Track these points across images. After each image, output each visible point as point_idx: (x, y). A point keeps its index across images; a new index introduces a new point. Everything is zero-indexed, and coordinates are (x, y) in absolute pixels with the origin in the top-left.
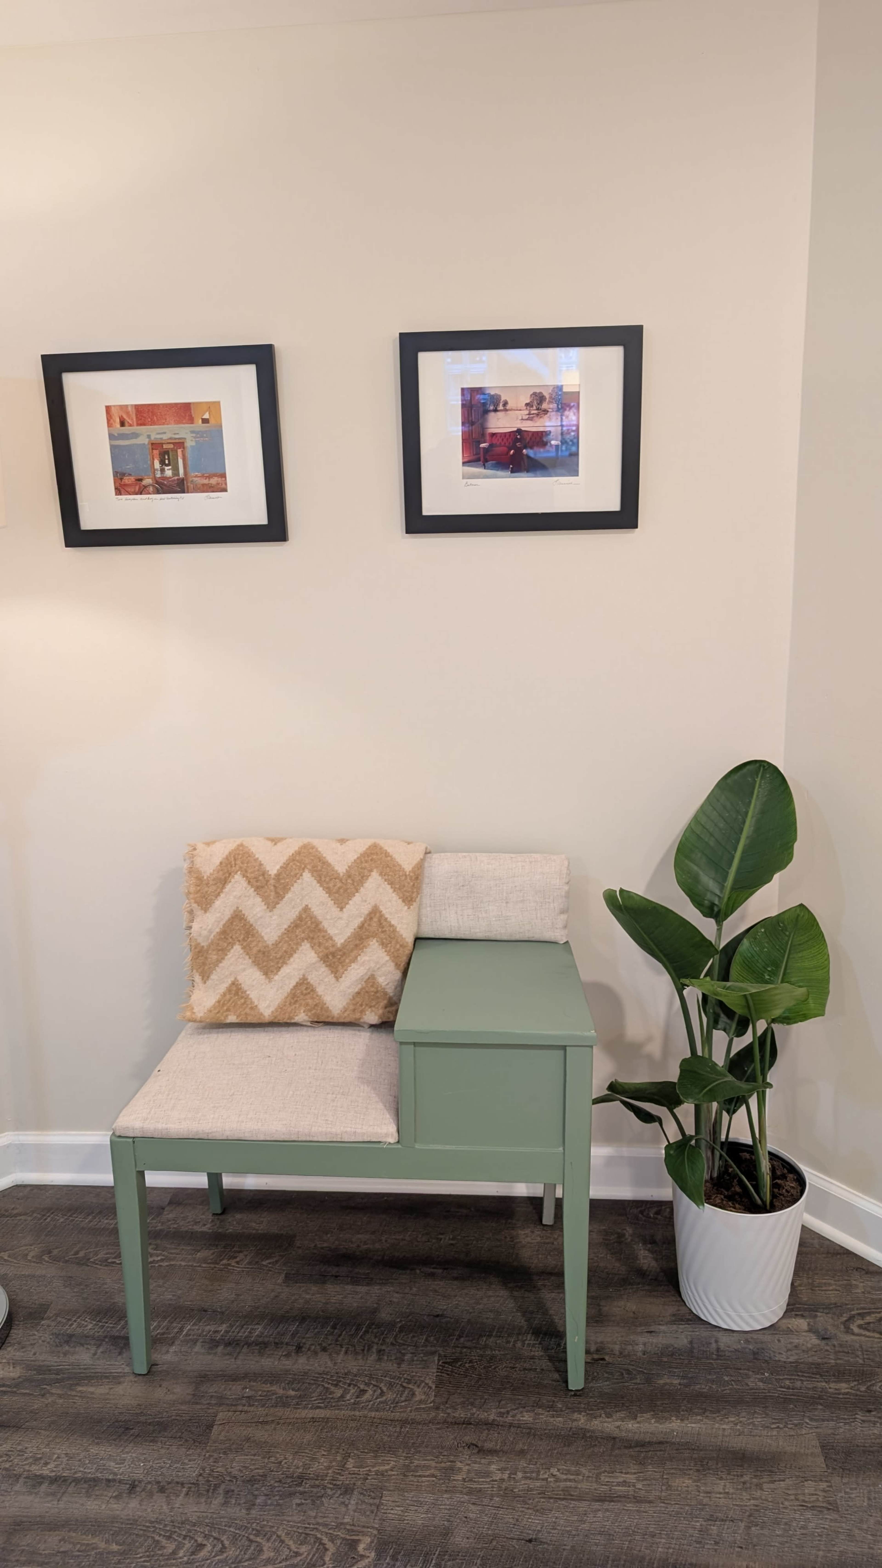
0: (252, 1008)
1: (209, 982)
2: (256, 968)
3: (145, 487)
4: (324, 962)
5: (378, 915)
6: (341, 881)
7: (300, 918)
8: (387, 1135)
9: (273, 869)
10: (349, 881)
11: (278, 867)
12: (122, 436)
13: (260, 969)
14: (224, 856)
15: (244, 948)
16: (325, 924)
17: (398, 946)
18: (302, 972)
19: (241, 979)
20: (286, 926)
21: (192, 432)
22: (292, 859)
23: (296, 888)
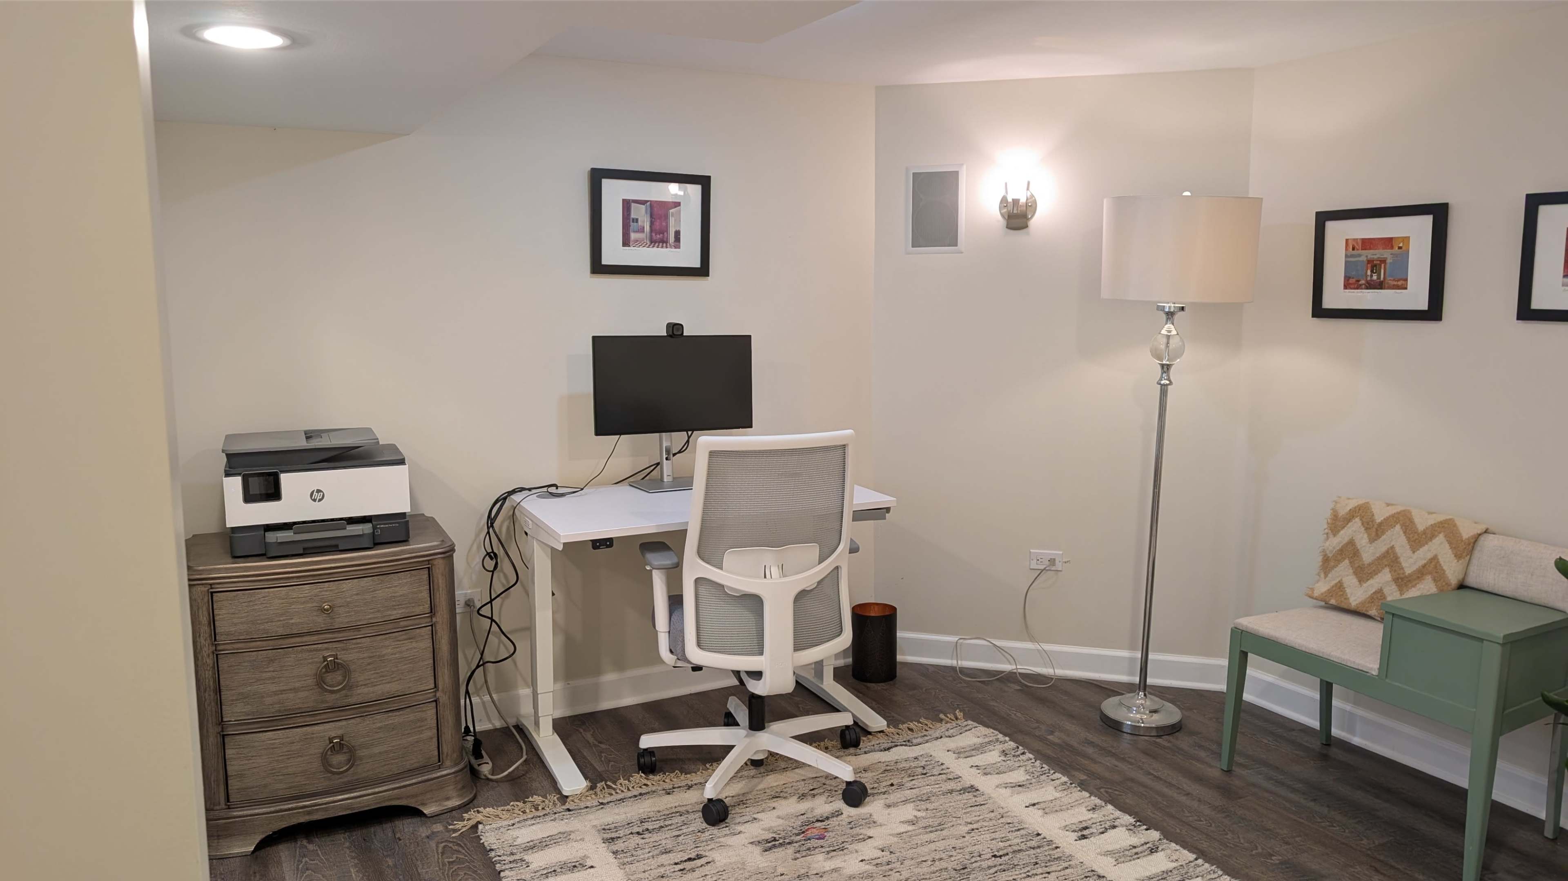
0: (1345, 599)
1: (1327, 579)
2: (1354, 577)
3: (1361, 285)
4: (1395, 583)
5: (1436, 561)
6: (1418, 534)
7: (1387, 552)
8: (1371, 669)
9: (1379, 519)
10: (1424, 536)
11: (1382, 519)
12: (1352, 256)
13: (1357, 577)
14: (1354, 506)
15: (1350, 563)
16: (1402, 560)
17: (1444, 584)
18: (1380, 585)
19: (1344, 580)
20: (1378, 555)
21: (1391, 254)
22: (1393, 516)
23: (1389, 533)
